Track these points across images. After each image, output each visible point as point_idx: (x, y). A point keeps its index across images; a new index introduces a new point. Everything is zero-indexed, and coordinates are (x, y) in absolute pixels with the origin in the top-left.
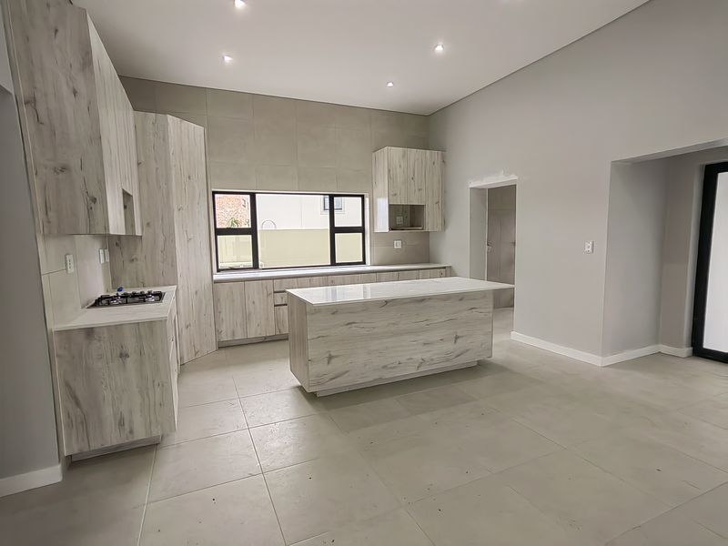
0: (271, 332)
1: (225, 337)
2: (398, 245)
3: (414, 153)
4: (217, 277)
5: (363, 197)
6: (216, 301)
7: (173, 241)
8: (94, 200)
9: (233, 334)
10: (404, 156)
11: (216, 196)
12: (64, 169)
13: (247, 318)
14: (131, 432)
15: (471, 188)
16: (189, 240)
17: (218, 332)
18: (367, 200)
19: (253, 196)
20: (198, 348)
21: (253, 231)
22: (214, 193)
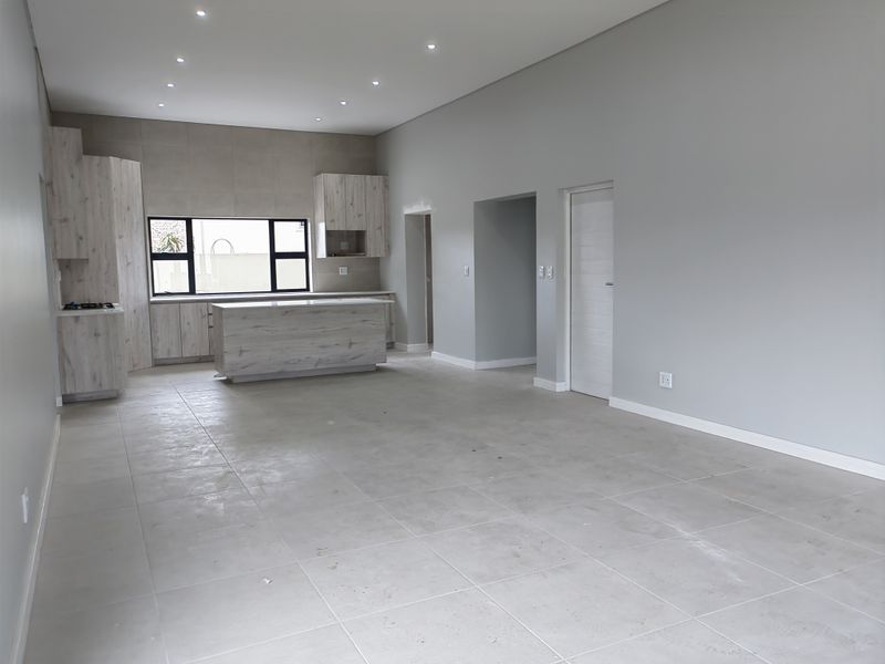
0: (205, 352)
1: (161, 355)
2: (343, 271)
3: (353, 180)
4: (153, 299)
5: (305, 221)
6: (152, 320)
7: (115, 265)
8: (81, 238)
9: (169, 351)
10: (341, 182)
11: (152, 221)
12: (65, 220)
13: (182, 338)
14: (101, 385)
15: (407, 215)
16: (128, 264)
17: (153, 349)
18: (309, 224)
19: (189, 222)
20: (136, 362)
21: (189, 256)
22: (150, 219)
